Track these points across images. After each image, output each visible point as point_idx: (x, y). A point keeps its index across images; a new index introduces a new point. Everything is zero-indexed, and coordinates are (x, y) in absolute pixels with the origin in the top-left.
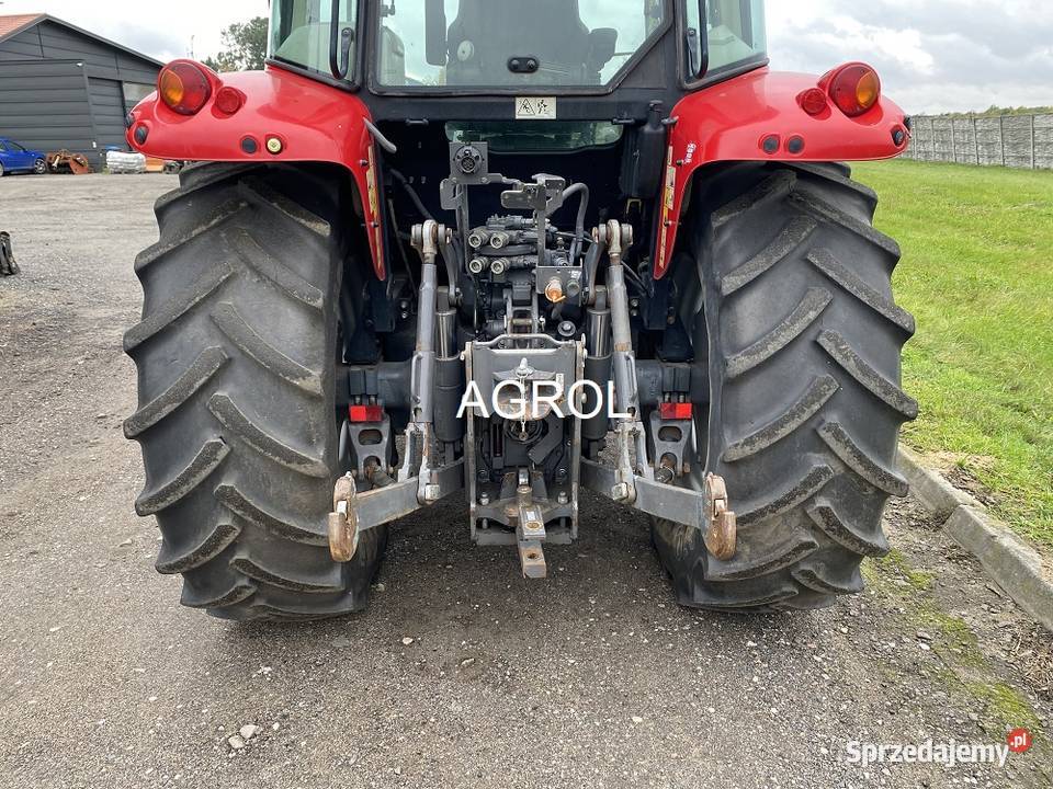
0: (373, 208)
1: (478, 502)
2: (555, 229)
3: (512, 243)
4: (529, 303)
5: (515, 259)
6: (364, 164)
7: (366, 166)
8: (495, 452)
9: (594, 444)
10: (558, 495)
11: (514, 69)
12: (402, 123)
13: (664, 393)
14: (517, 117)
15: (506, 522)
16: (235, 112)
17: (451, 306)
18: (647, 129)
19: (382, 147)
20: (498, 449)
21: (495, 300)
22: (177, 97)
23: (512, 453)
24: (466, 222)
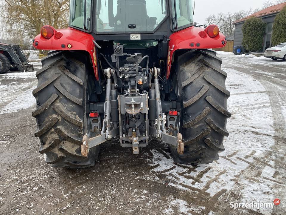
0: (95, 62)
1: (122, 136)
2: (141, 67)
3: (130, 71)
4: (135, 86)
5: (131, 75)
6: (92, 51)
7: (93, 52)
8: (127, 124)
9: (152, 122)
10: (143, 134)
11: (130, 27)
12: (102, 41)
13: (170, 109)
14: (131, 39)
15: (129, 141)
16: (60, 38)
17: (115, 88)
18: (163, 42)
19: (97, 47)
20: (128, 123)
21: (126, 85)
22: (45, 35)
23: (131, 124)
24: (118, 65)
